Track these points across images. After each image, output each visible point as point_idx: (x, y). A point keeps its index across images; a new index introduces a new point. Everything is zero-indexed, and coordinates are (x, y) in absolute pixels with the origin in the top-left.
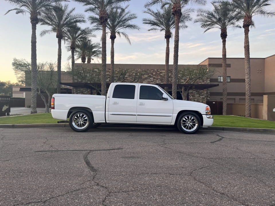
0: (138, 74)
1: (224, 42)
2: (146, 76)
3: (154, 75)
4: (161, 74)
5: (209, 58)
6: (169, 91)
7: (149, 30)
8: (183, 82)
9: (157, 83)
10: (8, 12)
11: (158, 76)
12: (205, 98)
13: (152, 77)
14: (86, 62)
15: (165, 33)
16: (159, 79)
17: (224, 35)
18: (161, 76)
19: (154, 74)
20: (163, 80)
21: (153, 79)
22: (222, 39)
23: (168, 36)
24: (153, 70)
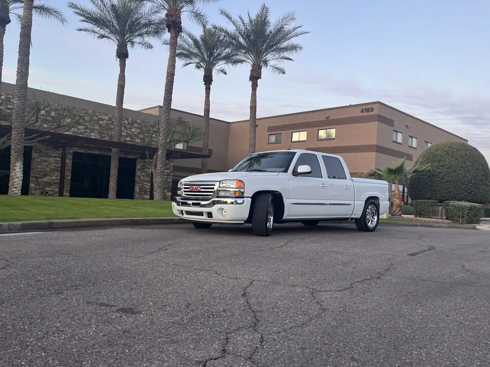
0: (53, 114)
1: (208, 90)
4: (101, 122)
5: (160, 107)
6: (120, 156)
7: (80, 30)
8: (138, 143)
9: (92, 137)
11: (94, 124)
12: (171, 174)
13: (82, 125)
15: (117, 48)
16: (96, 131)
17: (208, 80)
18: (100, 125)
19: (87, 118)
20: (103, 134)
21: (85, 129)
22: (205, 84)
23: (122, 55)
24: (84, 110)
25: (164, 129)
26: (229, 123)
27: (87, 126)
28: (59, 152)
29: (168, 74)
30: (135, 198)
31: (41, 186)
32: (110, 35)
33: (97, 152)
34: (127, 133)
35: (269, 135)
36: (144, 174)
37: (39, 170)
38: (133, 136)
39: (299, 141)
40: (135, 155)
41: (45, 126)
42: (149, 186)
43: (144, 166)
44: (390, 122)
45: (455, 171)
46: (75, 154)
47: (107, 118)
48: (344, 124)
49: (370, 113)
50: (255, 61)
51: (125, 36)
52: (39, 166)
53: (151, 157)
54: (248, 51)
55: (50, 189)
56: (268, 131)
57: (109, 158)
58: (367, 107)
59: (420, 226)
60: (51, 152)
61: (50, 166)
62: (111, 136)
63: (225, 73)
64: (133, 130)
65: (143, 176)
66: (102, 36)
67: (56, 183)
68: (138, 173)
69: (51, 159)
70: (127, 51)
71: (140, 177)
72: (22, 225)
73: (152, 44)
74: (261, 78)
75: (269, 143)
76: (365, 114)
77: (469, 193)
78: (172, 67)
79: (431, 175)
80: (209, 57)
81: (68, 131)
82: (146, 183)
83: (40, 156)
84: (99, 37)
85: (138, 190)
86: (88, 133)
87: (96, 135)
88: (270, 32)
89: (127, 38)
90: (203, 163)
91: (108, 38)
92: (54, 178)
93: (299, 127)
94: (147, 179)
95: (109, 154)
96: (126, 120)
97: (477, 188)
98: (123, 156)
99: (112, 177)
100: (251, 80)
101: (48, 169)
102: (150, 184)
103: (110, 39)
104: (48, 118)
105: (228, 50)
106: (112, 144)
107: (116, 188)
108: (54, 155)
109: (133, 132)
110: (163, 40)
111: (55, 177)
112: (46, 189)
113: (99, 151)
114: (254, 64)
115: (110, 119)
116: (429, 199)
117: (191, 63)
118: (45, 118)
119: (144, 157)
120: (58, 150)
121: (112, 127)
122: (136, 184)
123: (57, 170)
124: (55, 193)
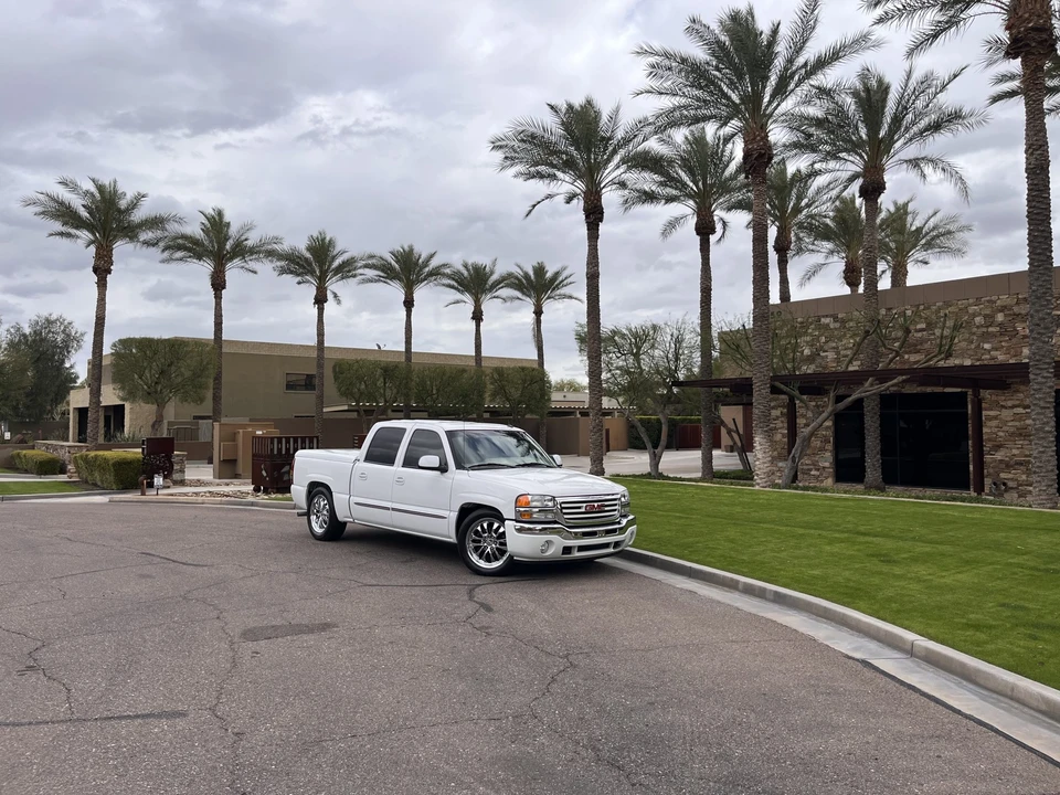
0: (1000, 317)
10: (530, 211)
14: (861, 289)
31: (991, 471)
41: (987, 346)
55: (1010, 476)
60: (1002, 398)
61: (1005, 428)
67: (1021, 463)
69: (1006, 413)
92: (1015, 452)
101: (1001, 434)
104: (990, 329)
108: (1010, 403)
111: (1019, 450)
112: (1002, 475)
118: (985, 330)
120: (1018, 392)
123: (1021, 434)
124: (1021, 485)
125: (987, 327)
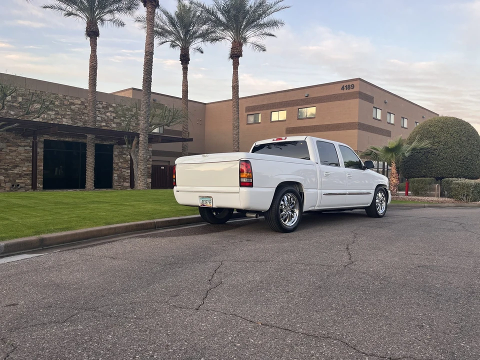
0: (20, 99)
1: (185, 69)
2: (38, 106)
3: (57, 106)
4: (73, 107)
5: (133, 89)
6: (96, 142)
7: (46, 7)
8: (114, 128)
9: (64, 123)
11: (65, 109)
12: (150, 160)
13: (52, 110)
15: (86, 25)
16: (68, 117)
17: (185, 59)
18: (72, 110)
19: (57, 103)
20: (76, 119)
21: (56, 114)
22: (182, 64)
23: (93, 33)
24: (54, 94)
25: (145, 112)
26: (205, 104)
27: (58, 111)
28: (29, 141)
29: (146, 52)
30: (114, 187)
31: (11, 179)
32: (78, 13)
33: (70, 140)
34: (101, 117)
35: (247, 115)
36: (122, 160)
37: (9, 161)
38: (109, 121)
39: (279, 121)
40: (112, 141)
41: (12, 113)
42: (127, 173)
43: (122, 152)
44: (370, 99)
45: (451, 147)
46: (46, 143)
47: (79, 102)
48: (325, 102)
49: (351, 90)
50: (236, 38)
51: (94, 12)
52: (8, 157)
53: (130, 142)
54: (227, 27)
55: (21, 181)
56: (246, 112)
57: (85, 145)
58: (347, 84)
59: (429, 207)
60: (20, 141)
61: (20, 157)
62: (85, 121)
63: (202, 52)
64: (108, 114)
65: (121, 163)
66: (70, 14)
67: (27, 175)
68: (116, 160)
69: (21, 149)
70: (98, 29)
71: (117, 164)
72: (6, 246)
73: (124, 22)
74: (242, 56)
75: (248, 124)
76: (345, 91)
77: (465, 169)
78: (151, 45)
79: (426, 152)
80: (186, 34)
81: (38, 117)
82: (125, 170)
83: (8, 146)
84: (66, 15)
85: (116, 178)
86: (59, 118)
87: (69, 120)
88: (251, 7)
89: (97, 15)
90: (183, 147)
91: (76, 15)
92: (25, 169)
93: (278, 106)
94: (125, 165)
95: (84, 141)
96: (100, 103)
97: (472, 164)
98: (98, 142)
99: (88, 165)
100: (232, 59)
101: (17, 160)
102: (129, 171)
103: (78, 17)
104: (14, 104)
105: (205, 27)
106: (86, 130)
107: (93, 177)
108: (23, 144)
109: (108, 116)
110: (136, 17)
111: (27, 168)
112: (17, 181)
113: (72, 138)
114: (234, 41)
115: (83, 103)
116: (424, 177)
117: (166, 41)
118: (11, 104)
119: (121, 143)
120: (28, 139)
121: (86, 111)
122: (114, 171)
123: (28, 160)
124: (27, 185)
125: (13, 103)
